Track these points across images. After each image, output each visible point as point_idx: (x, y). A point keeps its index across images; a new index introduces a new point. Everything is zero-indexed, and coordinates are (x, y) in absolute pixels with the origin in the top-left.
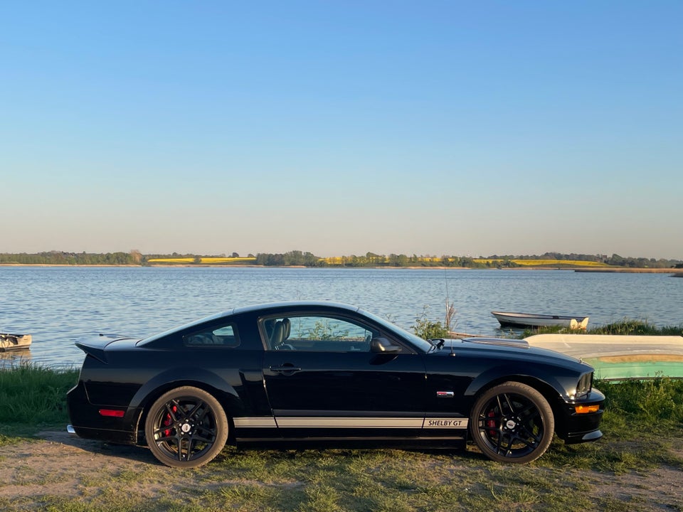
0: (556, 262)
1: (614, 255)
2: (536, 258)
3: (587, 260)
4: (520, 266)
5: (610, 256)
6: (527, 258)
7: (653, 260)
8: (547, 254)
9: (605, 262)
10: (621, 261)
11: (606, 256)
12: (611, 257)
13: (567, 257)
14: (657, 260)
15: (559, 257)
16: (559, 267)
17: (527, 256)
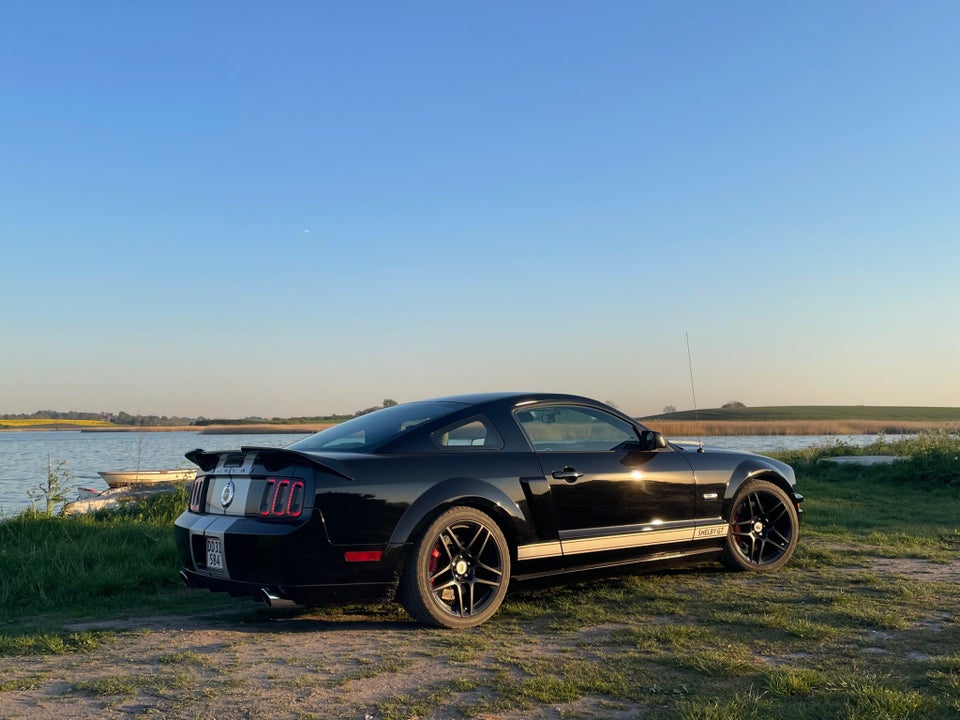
0: (52, 421)
1: (122, 413)
2: (26, 417)
3: (89, 419)
4: (6, 427)
5: (116, 414)
6: (14, 417)
7: (164, 418)
8: (39, 413)
9: (111, 421)
10: (130, 419)
11: (111, 415)
12: (118, 414)
13: (65, 416)
14: (169, 418)
15: (55, 415)
16: (57, 427)
17: (14, 415)
